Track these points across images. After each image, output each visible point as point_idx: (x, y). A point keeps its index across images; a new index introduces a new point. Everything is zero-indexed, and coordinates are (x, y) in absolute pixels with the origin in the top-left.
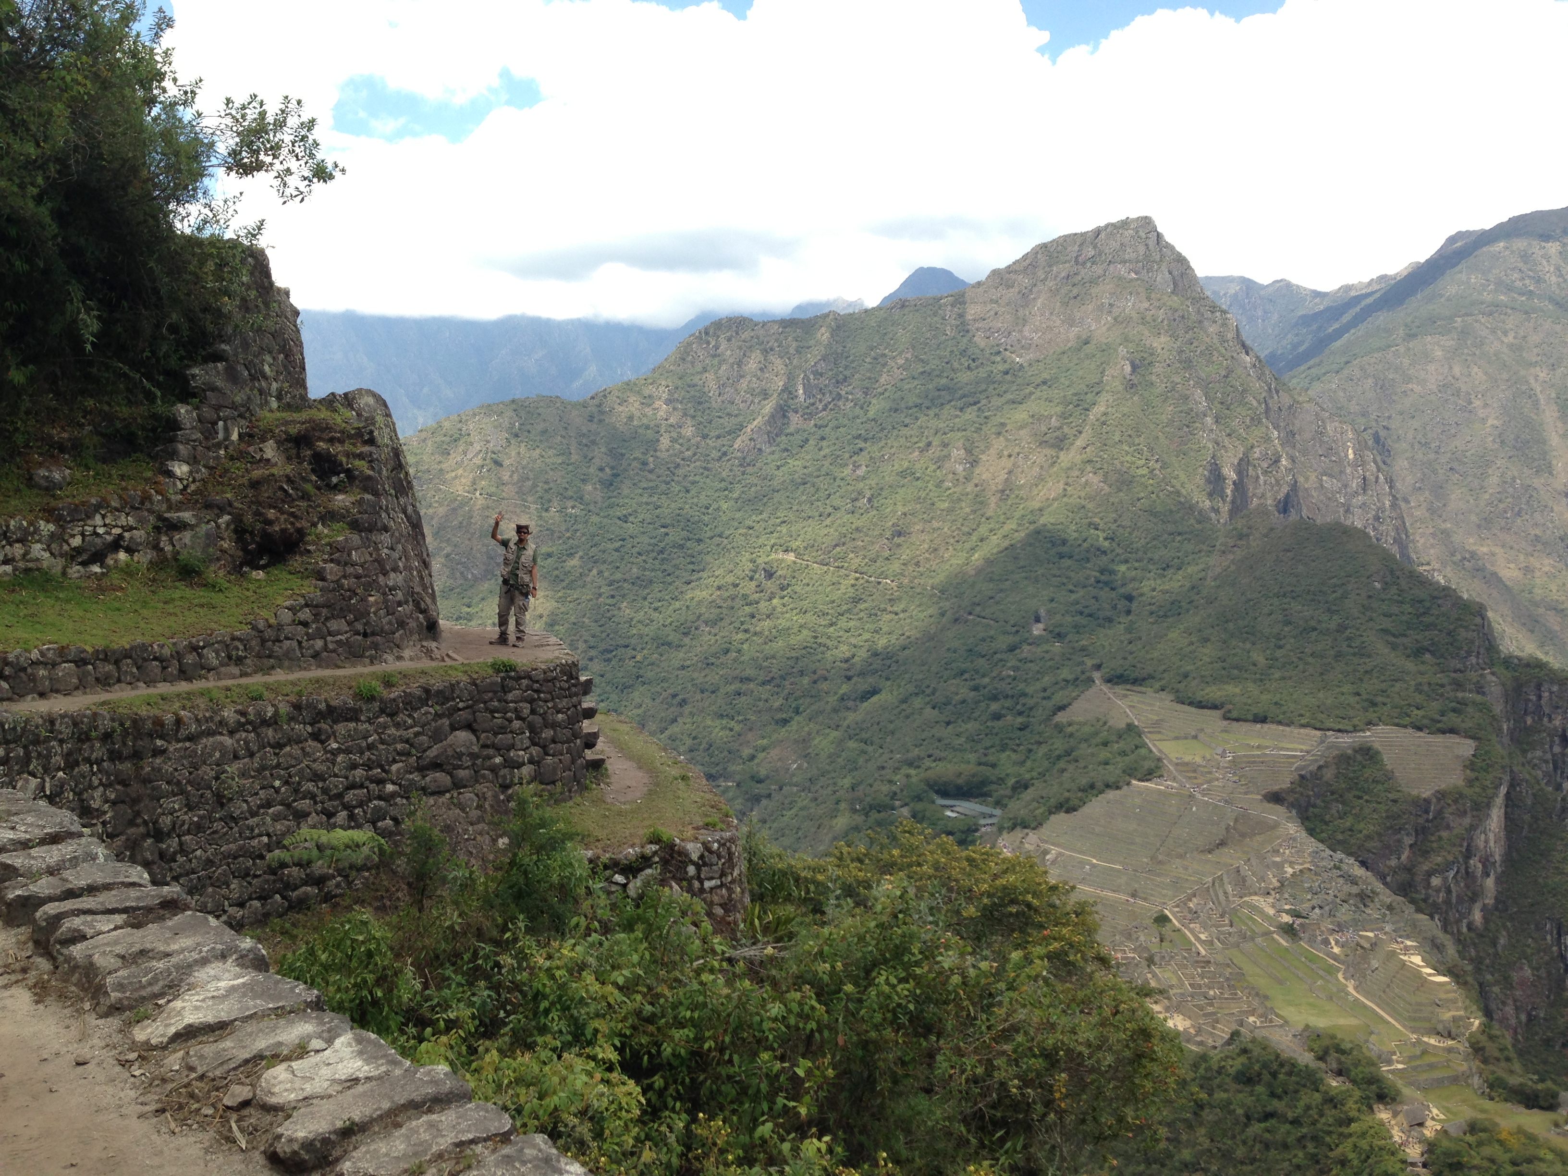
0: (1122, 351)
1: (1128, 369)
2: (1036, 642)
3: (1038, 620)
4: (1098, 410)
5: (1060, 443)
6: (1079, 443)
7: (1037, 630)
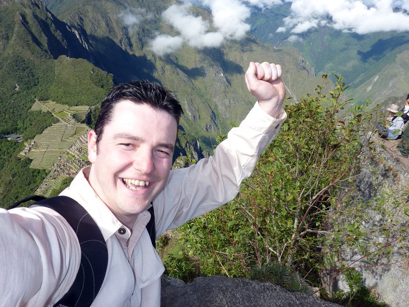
0: (18, 13)
1: (21, 18)
2: (18, 93)
3: (16, 87)
4: (16, 29)
5: (7, 38)
6: (13, 38)
7: (17, 89)
